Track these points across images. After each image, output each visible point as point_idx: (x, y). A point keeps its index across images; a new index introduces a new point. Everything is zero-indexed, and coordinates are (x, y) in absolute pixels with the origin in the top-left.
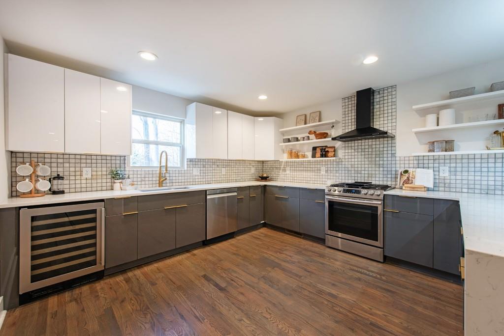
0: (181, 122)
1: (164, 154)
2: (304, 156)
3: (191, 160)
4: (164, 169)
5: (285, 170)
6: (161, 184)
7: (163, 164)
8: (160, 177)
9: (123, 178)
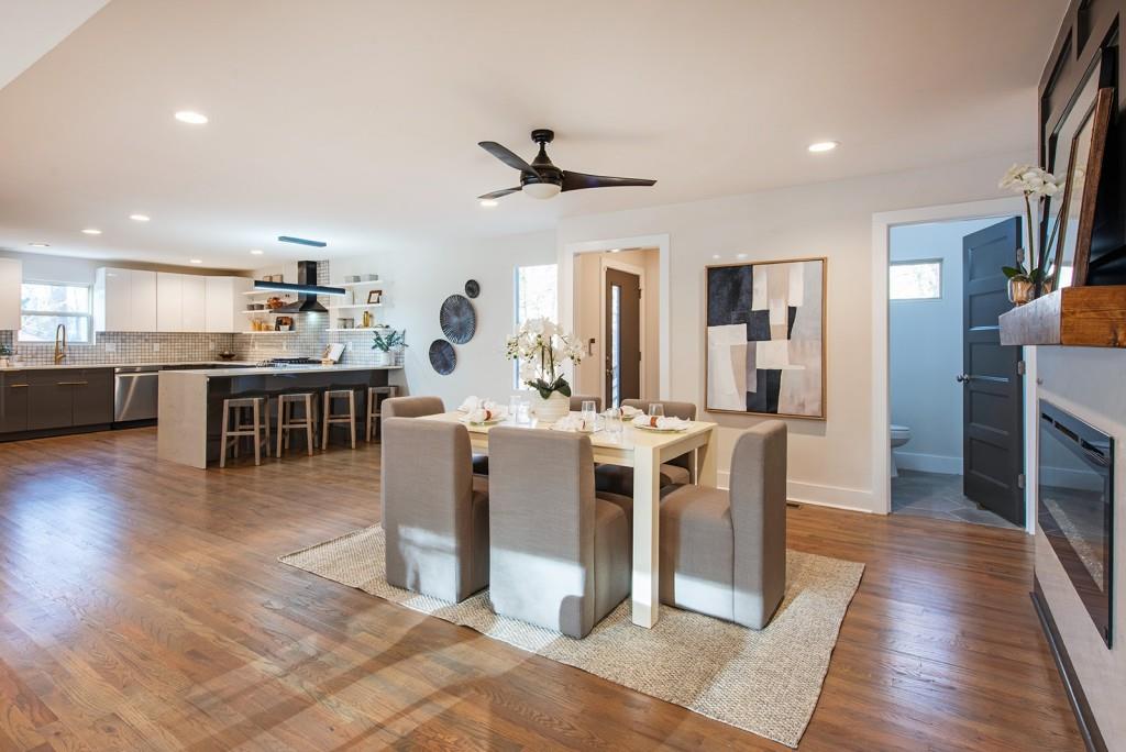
0: (89, 287)
1: (61, 328)
2: (268, 329)
3: (102, 334)
4: (61, 345)
5: (253, 346)
6: (57, 361)
7: (61, 338)
8: (57, 353)
9: (9, 354)
